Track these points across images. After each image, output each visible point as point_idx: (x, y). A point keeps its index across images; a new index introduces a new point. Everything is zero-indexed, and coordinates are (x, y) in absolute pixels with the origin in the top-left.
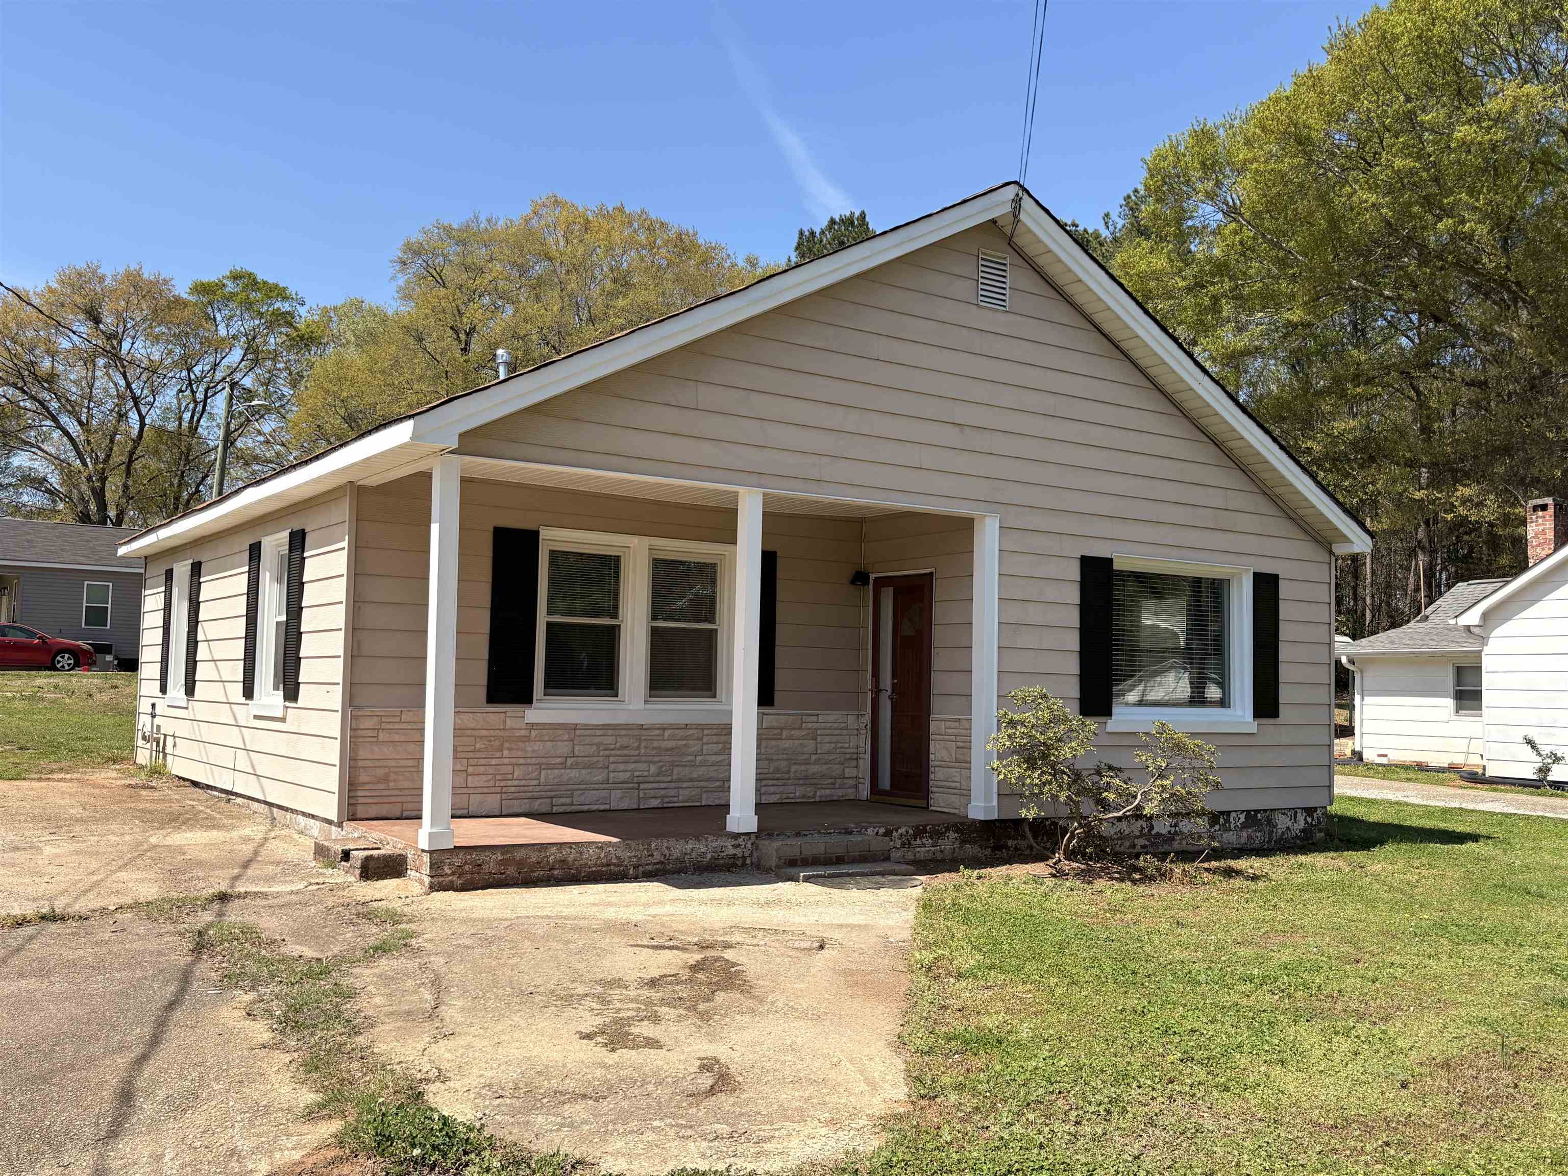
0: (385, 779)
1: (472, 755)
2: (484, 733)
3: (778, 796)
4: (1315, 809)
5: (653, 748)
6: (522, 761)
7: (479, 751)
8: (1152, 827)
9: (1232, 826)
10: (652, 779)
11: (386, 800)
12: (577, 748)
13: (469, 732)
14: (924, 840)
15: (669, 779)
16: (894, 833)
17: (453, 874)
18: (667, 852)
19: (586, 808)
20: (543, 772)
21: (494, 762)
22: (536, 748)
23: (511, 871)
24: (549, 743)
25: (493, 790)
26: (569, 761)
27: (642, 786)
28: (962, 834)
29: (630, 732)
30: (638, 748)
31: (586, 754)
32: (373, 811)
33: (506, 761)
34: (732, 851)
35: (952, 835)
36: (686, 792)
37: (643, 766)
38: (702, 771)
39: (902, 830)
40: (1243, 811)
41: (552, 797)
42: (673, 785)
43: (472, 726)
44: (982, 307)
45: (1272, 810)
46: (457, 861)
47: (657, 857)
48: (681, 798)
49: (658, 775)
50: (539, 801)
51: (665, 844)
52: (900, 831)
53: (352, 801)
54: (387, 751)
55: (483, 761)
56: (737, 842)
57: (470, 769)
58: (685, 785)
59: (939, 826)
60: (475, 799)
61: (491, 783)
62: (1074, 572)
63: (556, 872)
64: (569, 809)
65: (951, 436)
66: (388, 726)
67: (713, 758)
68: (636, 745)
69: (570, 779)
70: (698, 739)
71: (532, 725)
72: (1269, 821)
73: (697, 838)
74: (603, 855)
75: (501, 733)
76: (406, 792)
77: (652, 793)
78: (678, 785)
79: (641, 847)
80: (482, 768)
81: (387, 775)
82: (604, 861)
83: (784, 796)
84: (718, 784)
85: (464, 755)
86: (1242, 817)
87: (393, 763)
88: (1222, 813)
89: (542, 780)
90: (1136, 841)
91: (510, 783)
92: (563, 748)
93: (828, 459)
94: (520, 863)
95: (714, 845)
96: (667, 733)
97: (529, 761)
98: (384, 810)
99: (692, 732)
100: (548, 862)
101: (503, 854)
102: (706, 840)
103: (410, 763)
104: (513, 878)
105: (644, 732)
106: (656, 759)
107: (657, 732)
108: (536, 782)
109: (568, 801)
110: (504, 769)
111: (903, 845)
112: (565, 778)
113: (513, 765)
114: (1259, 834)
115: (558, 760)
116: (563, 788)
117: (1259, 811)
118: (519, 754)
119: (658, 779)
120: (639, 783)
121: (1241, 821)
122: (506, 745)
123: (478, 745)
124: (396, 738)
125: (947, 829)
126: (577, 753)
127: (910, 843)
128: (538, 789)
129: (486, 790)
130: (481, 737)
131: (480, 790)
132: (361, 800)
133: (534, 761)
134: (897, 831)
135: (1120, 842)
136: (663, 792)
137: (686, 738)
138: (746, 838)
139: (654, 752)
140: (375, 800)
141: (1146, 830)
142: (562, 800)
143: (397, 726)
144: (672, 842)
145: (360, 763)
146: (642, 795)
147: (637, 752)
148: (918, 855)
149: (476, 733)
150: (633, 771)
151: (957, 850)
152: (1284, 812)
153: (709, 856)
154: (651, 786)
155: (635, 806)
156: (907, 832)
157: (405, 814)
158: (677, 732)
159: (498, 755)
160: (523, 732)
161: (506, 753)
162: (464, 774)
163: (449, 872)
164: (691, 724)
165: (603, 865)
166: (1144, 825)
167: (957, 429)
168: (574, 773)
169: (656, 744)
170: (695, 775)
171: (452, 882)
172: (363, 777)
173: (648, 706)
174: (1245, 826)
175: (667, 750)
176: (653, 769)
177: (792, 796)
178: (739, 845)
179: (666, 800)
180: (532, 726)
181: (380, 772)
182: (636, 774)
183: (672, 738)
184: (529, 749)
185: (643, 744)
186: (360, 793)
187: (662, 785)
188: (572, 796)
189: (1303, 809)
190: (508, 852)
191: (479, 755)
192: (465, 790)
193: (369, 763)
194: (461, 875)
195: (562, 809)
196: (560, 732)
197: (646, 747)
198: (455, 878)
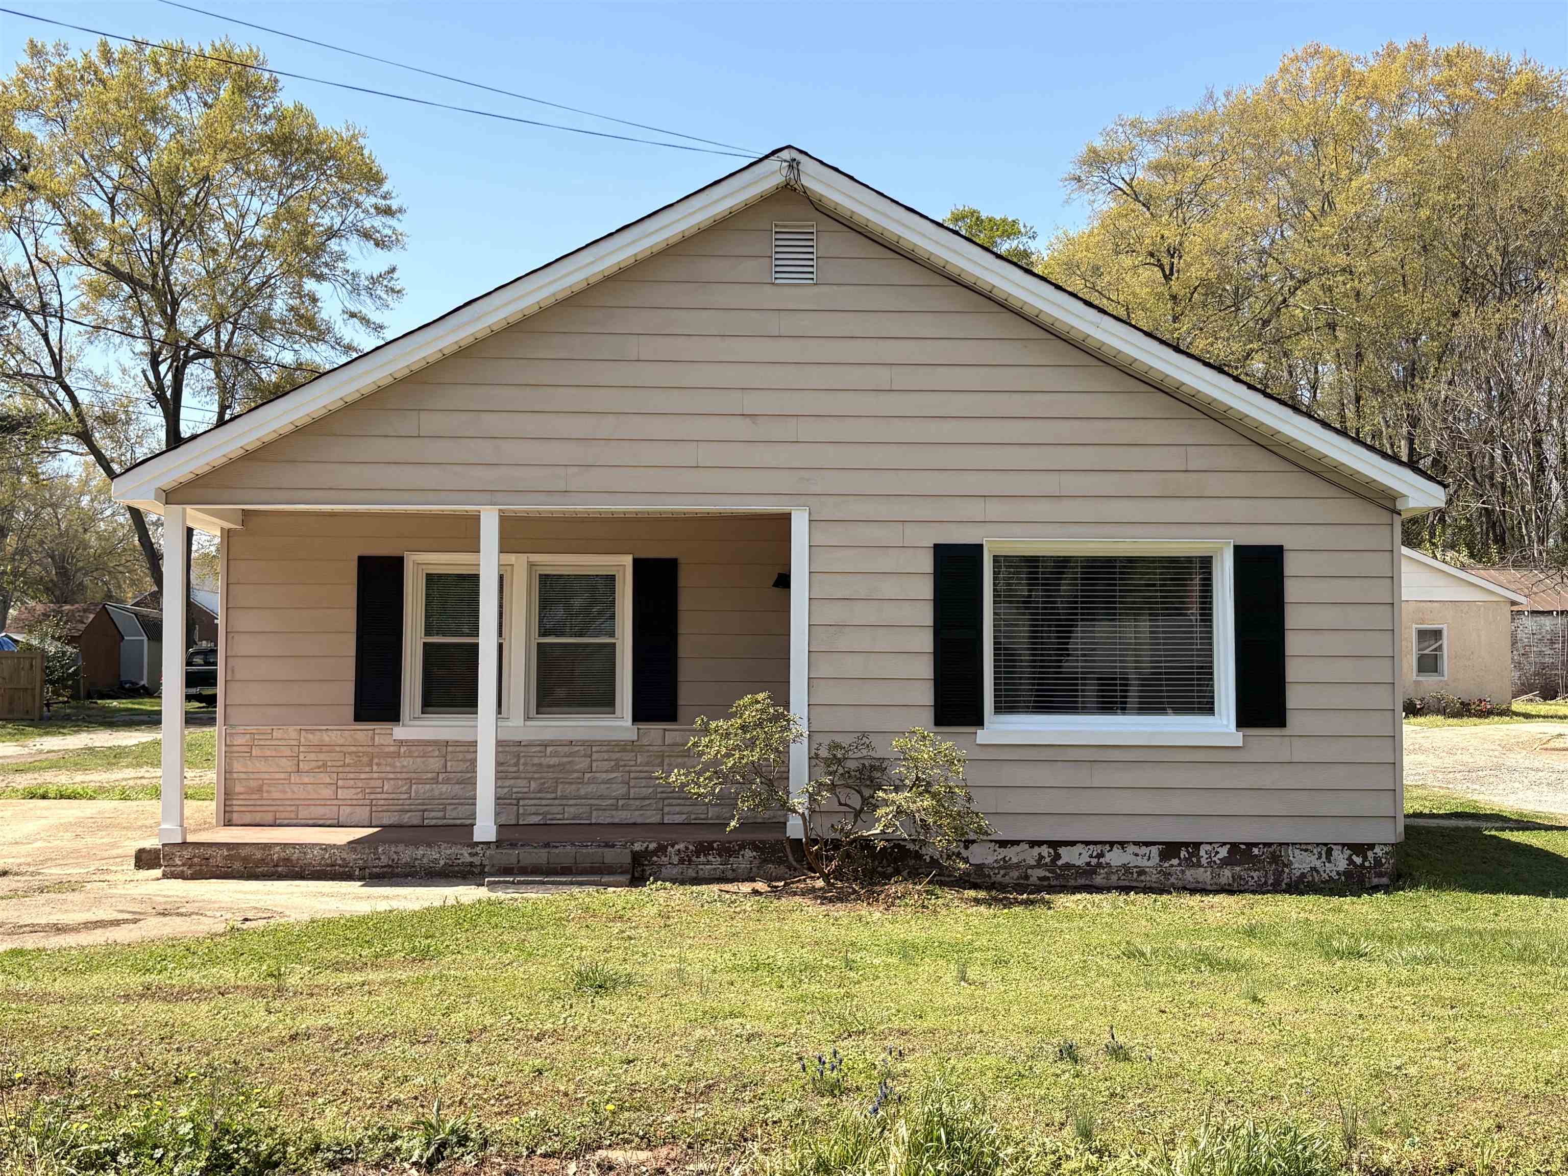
0: (260, 790)
1: (341, 769)
2: (353, 749)
3: (684, 816)
4: (1371, 846)
5: (533, 765)
6: (392, 776)
7: (348, 765)
8: (1058, 856)
9: (1204, 861)
10: (532, 796)
11: (258, 808)
12: (449, 764)
13: (338, 749)
14: (710, 858)
15: (553, 795)
16: (670, 848)
17: (183, 865)
18: (395, 857)
19: (459, 822)
20: (414, 787)
21: (363, 776)
22: (405, 763)
23: (237, 865)
24: (419, 760)
25: (361, 802)
26: (441, 777)
27: (521, 802)
28: (763, 853)
29: (507, 749)
30: (517, 764)
31: (459, 769)
32: (248, 818)
33: (375, 775)
34: (469, 859)
35: (749, 853)
36: (572, 809)
37: (521, 783)
38: (591, 788)
39: (681, 846)
40: (1224, 844)
41: (424, 811)
42: (557, 802)
43: (341, 742)
44: (778, 285)
45: (1280, 844)
46: (187, 854)
47: (384, 860)
48: (566, 816)
49: (539, 792)
50: (409, 814)
51: (393, 849)
52: (677, 847)
53: (228, 809)
54: (261, 766)
55: (352, 776)
56: (474, 851)
57: (340, 783)
58: (571, 802)
59: (730, 842)
60: (345, 811)
61: (360, 796)
62: (926, 563)
63: (280, 869)
64: (440, 822)
65: (740, 429)
66: (262, 743)
67: (604, 776)
68: (512, 762)
69: (441, 794)
70: (585, 756)
71: (401, 741)
72: (1275, 858)
73: (429, 845)
74: (327, 856)
75: (370, 749)
76: (278, 803)
77: (533, 809)
78: (564, 802)
79: (367, 851)
80: (352, 782)
81: (261, 787)
82: (329, 861)
83: (693, 816)
84: (610, 802)
85: (334, 769)
86: (1223, 852)
87: (267, 776)
88: (1186, 845)
89: (413, 794)
90: (1029, 871)
91: (379, 796)
92: (435, 764)
93: (576, 469)
94: (245, 859)
95: (448, 852)
96: (549, 749)
97: (399, 775)
98: (258, 818)
99: (577, 748)
100: (272, 860)
101: (228, 850)
102: (439, 847)
103: (282, 776)
104: (238, 872)
105: (522, 749)
106: (536, 776)
107: (538, 749)
108: (406, 796)
109: (441, 814)
110: (373, 783)
111: (682, 861)
112: (436, 793)
113: (383, 779)
114: (1255, 874)
115: (430, 775)
116: (437, 802)
117: (1256, 845)
118: (388, 769)
119: (539, 795)
120: (518, 800)
121: (1220, 856)
122: (376, 761)
123: (347, 761)
124: (268, 753)
125: (742, 847)
126: (449, 769)
127: (690, 861)
128: (408, 802)
129: (355, 802)
130: (350, 753)
131: (349, 802)
132: (236, 808)
133: (404, 776)
134: (673, 847)
135: (1002, 872)
136: (546, 809)
137: (571, 755)
138: (485, 847)
139: (535, 768)
140: (250, 808)
141: (1048, 860)
142: (433, 814)
143: (268, 743)
144: (401, 848)
145: (235, 775)
146: (521, 811)
147: (515, 769)
148: (701, 873)
149: (344, 749)
150: (511, 787)
151: (754, 870)
152: (1305, 847)
153: (442, 862)
154: (533, 802)
155: (513, 822)
156: (687, 848)
157: (278, 822)
158: (560, 749)
159: (367, 769)
160: (392, 749)
161: (375, 768)
162: (334, 787)
163: (180, 863)
164: (577, 741)
165: (327, 865)
166: (1045, 854)
167: (748, 420)
168: (444, 788)
169: (536, 761)
170: (582, 792)
171: (183, 872)
172: (238, 788)
173: (528, 723)
174: (1225, 862)
175: (549, 766)
176: (533, 785)
177: (703, 816)
178: (477, 854)
179: (549, 817)
180: (401, 743)
181: (253, 784)
182: (515, 790)
183: (555, 754)
184: (398, 764)
185: (522, 761)
186: (235, 802)
187: (544, 802)
188: (444, 810)
189: (1344, 845)
190: (233, 849)
191: (347, 769)
192: (335, 802)
193: (243, 776)
194: (190, 867)
195: (433, 822)
196: (430, 749)
197: (525, 764)
198: (185, 869)
